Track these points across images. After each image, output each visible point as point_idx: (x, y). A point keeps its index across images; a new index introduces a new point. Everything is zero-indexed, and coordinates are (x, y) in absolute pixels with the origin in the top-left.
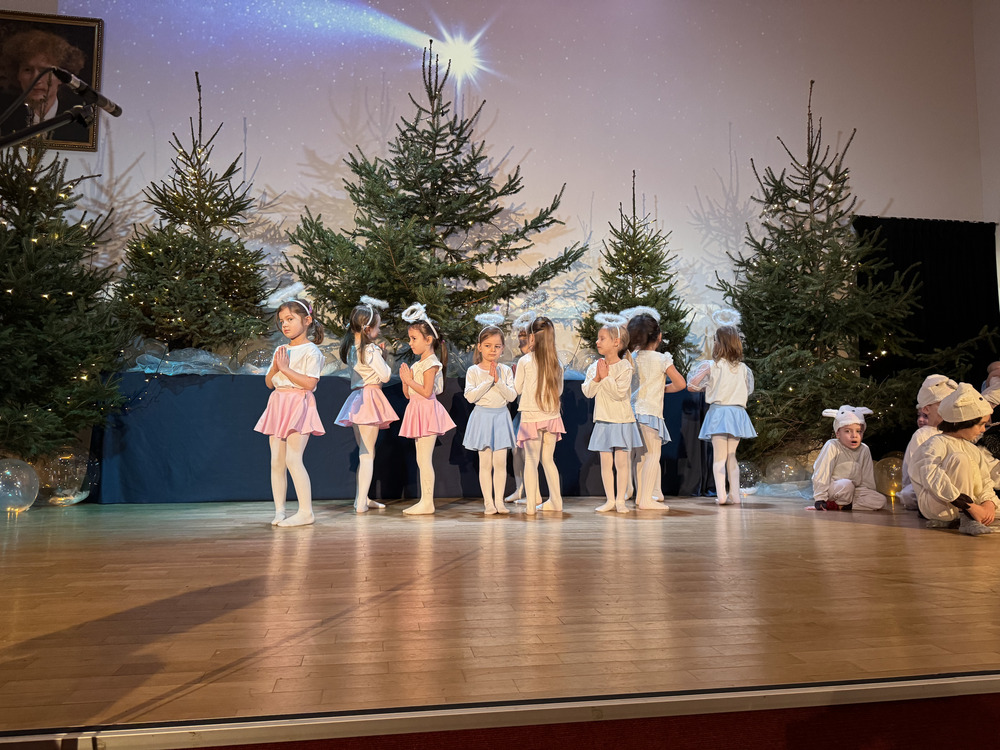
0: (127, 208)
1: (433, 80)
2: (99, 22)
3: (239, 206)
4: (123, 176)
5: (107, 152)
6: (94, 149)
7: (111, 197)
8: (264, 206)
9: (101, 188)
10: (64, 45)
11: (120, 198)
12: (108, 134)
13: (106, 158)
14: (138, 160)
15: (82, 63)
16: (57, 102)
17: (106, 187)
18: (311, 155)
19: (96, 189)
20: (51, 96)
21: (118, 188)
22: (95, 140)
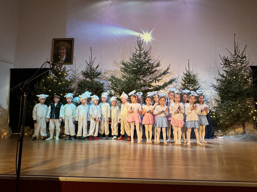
0: (78, 75)
1: (140, 44)
2: (73, 39)
3: (99, 74)
4: (77, 69)
5: (74, 64)
6: (72, 64)
7: (75, 73)
8: (105, 73)
9: (73, 72)
10: (67, 44)
11: (77, 74)
12: (75, 61)
13: (74, 66)
14: (80, 66)
15: (70, 47)
16: (65, 55)
17: (74, 71)
18: (115, 62)
19: (72, 72)
20: (64, 54)
21: (76, 71)
22: (72, 62)
